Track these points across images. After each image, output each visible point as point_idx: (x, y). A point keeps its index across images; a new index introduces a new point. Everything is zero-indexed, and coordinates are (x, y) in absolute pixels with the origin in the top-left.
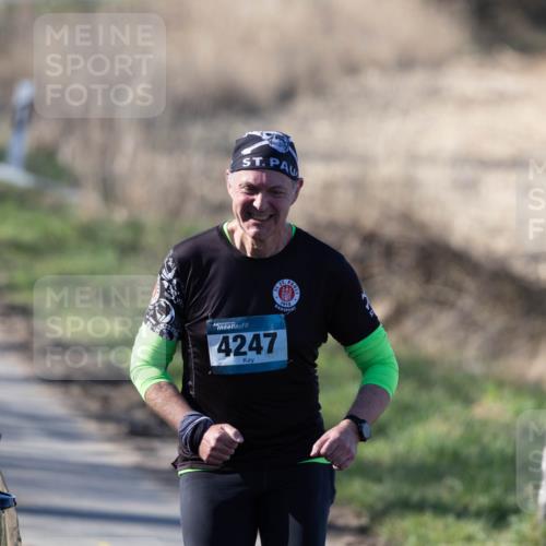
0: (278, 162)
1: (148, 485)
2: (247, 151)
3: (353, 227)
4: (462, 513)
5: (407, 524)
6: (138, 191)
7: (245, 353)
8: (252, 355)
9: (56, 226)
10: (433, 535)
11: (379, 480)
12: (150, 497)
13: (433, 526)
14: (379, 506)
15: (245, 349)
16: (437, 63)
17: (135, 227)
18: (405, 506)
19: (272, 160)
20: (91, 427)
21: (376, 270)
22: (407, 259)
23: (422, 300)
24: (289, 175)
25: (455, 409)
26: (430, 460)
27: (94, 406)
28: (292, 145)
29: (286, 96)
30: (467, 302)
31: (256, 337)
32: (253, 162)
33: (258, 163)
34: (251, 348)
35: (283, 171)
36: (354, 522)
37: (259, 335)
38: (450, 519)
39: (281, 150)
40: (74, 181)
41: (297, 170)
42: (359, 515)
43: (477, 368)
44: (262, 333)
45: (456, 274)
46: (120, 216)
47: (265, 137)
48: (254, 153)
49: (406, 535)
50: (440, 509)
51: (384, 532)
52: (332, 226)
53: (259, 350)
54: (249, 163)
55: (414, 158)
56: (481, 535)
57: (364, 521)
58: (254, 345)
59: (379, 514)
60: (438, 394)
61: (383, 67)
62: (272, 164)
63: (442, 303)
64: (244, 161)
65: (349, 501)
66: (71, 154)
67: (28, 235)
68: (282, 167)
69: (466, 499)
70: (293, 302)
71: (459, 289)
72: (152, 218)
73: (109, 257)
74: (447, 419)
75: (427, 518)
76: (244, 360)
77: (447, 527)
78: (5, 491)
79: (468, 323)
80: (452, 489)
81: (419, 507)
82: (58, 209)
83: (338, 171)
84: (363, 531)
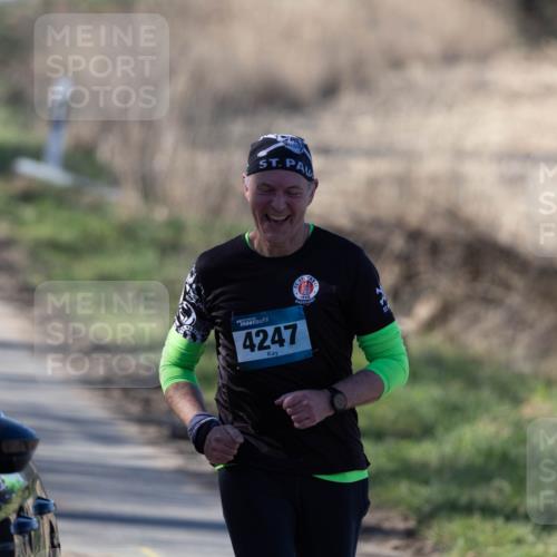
0: (294, 163)
1: (191, 489)
2: (263, 153)
3: (399, 224)
4: (512, 515)
5: (455, 526)
6: (178, 190)
7: (268, 347)
8: (275, 348)
9: (95, 225)
10: (481, 538)
11: (426, 482)
12: (193, 501)
13: (483, 529)
14: (427, 508)
15: (268, 343)
16: (483, 57)
17: (176, 225)
18: (453, 508)
19: (288, 160)
20: (132, 430)
21: (422, 268)
22: (453, 256)
23: (469, 298)
24: (304, 175)
25: (504, 409)
26: (479, 461)
27: (135, 409)
28: (306, 146)
29: (329, 91)
30: (515, 300)
31: (278, 331)
32: (270, 164)
33: (274, 164)
34: (273, 342)
35: (299, 172)
36: (401, 525)
37: (279, 328)
38: (500, 522)
39: (297, 151)
40: (114, 180)
41: (312, 171)
42: (406, 518)
43: (525, 368)
44: (282, 326)
45: (503, 271)
46: (160, 214)
47: (280, 139)
48: (270, 155)
49: (454, 538)
50: (488, 511)
51: (431, 536)
52: (377, 223)
53: (281, 342)
54: (265, 165)
55: (460, 154)
56: (531, 538)
57: (411, 524)
58: (276, 338)
59: (427, 516)
60: (486, 394)
61: (426, 60)
62: (288, 164)
63: (489, 301)
64: (261, 163)
65: (395, 504)
66: (110, 152)
67: (67, 234)
68: (298, 167)
69: (516, 501)
70: (313, 295)
71: (507, 287)
72: (192, 216)
73: (149, 258)
74: (495, 419)
75: (476, 520)
76: (268, 354)
77: (495, 530)
78: (44, 497)
79: (516, 322)
80: (500, 491)
81: (468, 509)
82: (97, 208)
83: (382, 167)
84: (410, 534)
